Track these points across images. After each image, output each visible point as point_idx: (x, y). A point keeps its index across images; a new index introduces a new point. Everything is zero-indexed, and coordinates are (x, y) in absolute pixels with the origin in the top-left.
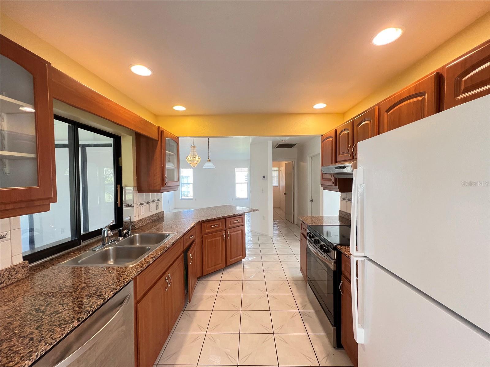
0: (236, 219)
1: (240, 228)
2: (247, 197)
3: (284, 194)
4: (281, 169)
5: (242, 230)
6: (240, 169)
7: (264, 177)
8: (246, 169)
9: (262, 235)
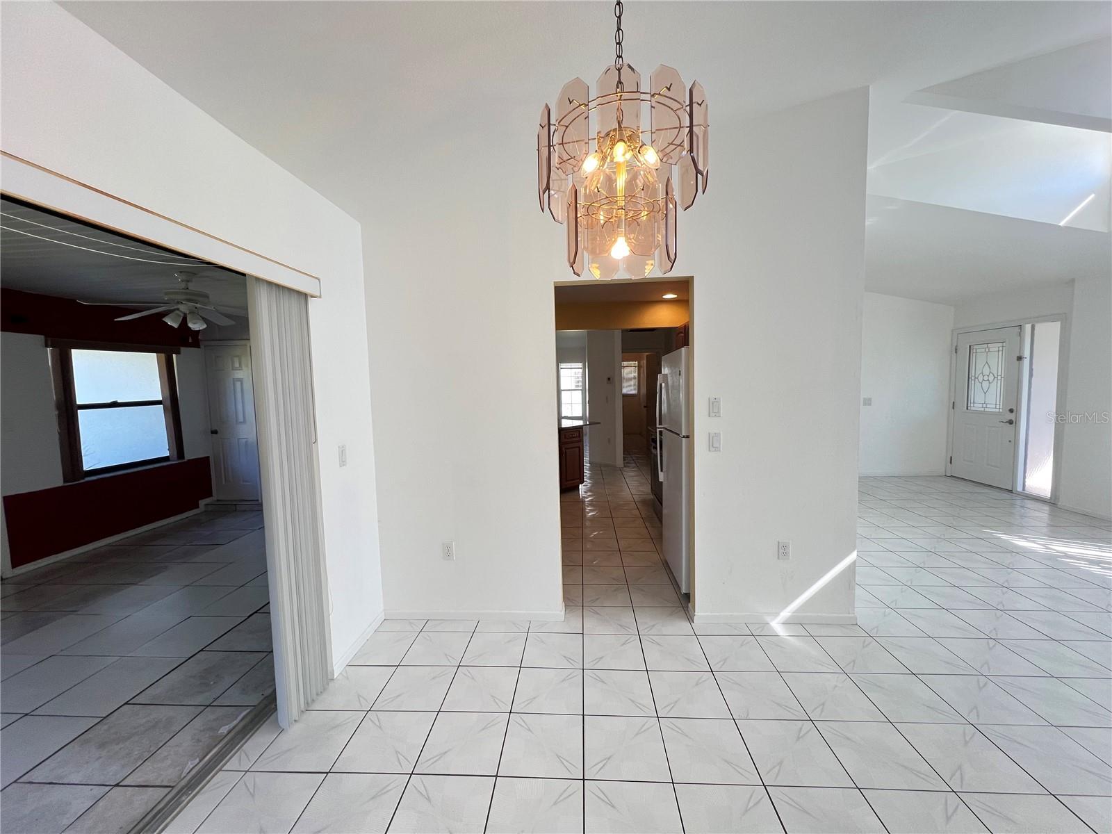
0: (572, 433)
1: (576, 445)
2: (581, 415)
3: (645, 407)
4: (642, 364)
5: (579, 447)
6: (569, 365)
7: (609, 379)
8: (580, 365)
9: (607, 466)
